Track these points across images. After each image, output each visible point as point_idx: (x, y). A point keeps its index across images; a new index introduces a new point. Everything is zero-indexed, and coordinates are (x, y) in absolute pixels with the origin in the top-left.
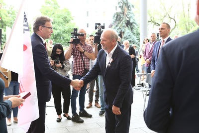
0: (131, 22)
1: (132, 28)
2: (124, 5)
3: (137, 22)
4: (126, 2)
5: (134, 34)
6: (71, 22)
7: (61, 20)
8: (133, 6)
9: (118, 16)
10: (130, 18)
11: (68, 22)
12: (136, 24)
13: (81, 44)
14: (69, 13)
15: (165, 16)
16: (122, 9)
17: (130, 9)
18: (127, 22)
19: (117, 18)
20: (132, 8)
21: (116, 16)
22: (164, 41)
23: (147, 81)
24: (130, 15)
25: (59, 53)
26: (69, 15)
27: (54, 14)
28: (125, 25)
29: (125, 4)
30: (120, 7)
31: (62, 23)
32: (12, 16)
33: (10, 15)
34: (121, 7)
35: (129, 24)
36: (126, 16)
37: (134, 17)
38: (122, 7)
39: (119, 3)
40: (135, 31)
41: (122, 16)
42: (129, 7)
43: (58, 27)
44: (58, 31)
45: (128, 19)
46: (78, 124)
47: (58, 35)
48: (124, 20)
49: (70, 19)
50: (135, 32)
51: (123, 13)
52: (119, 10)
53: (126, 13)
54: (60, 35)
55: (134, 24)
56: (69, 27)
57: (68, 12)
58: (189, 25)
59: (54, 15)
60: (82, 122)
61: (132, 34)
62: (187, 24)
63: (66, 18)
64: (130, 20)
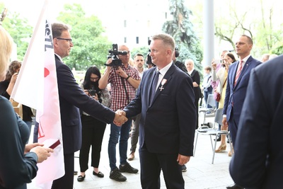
0: (188, 34)
1: (189, 44)
2: (178, 11)
3: (196, 34)
4: (180, 6)
5: (192, 52)
6: (102, 35)
7: (87, 32)
8: (191, 12)
9: (169, 26)
10: (187, 29)
11: (97, 36)
12: (195, 38)
13: (123, 67)
14: (98, 23)
15: (236, 27)
16: (175, 16)
17: (186, 16)
18: (182, 35)
19: (168, 29)
20: (190, 15)
21: (166, 26)
22: (242, 62)
23: (217, 120)
24: (187, 25)
25: (95, 80)
26: (98, 25)
27: (77, 23)
28: (179, 39)
29: (180, 9)
30: (172, 13)
31: (88, 37)
32: (18, 27)
33: (14, 25)
34: (174, 14)
35: (185, 37)
36: (181, 26)
37: (192, 28)
38: (176, 13)
39: (171, 8)
40: (194, 48)
41: (175, 26)
42: (184, 13)
43: (83, 43)
44: (83, 48)
45: (183, 31)
46: (119, 183)
47: (82, 53)
48: (178, 32)
49: (100, 31)
50: (194, 50)
51: (177, 22)
52: (171, 18)
53: (181, 22)
54: (86, 55)
55: (192, 38)
56: (98, 42)
57: (98, 21)
58: (271, 38)
59: (76, 25)
60: (124, 180)
61: (189, 52)
62: (269, 38)
63: (94, 29)
64: (186, 32)
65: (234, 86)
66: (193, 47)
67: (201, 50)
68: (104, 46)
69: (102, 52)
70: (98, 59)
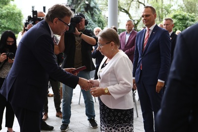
0: (91, 6)
1: (92, 15)
3: (98, 6)
5: (95, 21)
6: (11, 4)
10: (90, 1)
12: (98, 9)
15: (133, 0)
18: (86, 6)
22: (149, 30)
25: (11, 44)
28: (83, 9)
35: (88, 8)
45: (87, 3)
48: (82, 4)
50: (97, 20)
55: (95, 9)
56: (7, 10)
61: (92, 22)
62: (160, 10)
64: (90, 3)
65: (142, 51)
66: (96, 17)
67: (102, 20)
68: (13, 13)
69: (11, 19)
70: (7, 26)
